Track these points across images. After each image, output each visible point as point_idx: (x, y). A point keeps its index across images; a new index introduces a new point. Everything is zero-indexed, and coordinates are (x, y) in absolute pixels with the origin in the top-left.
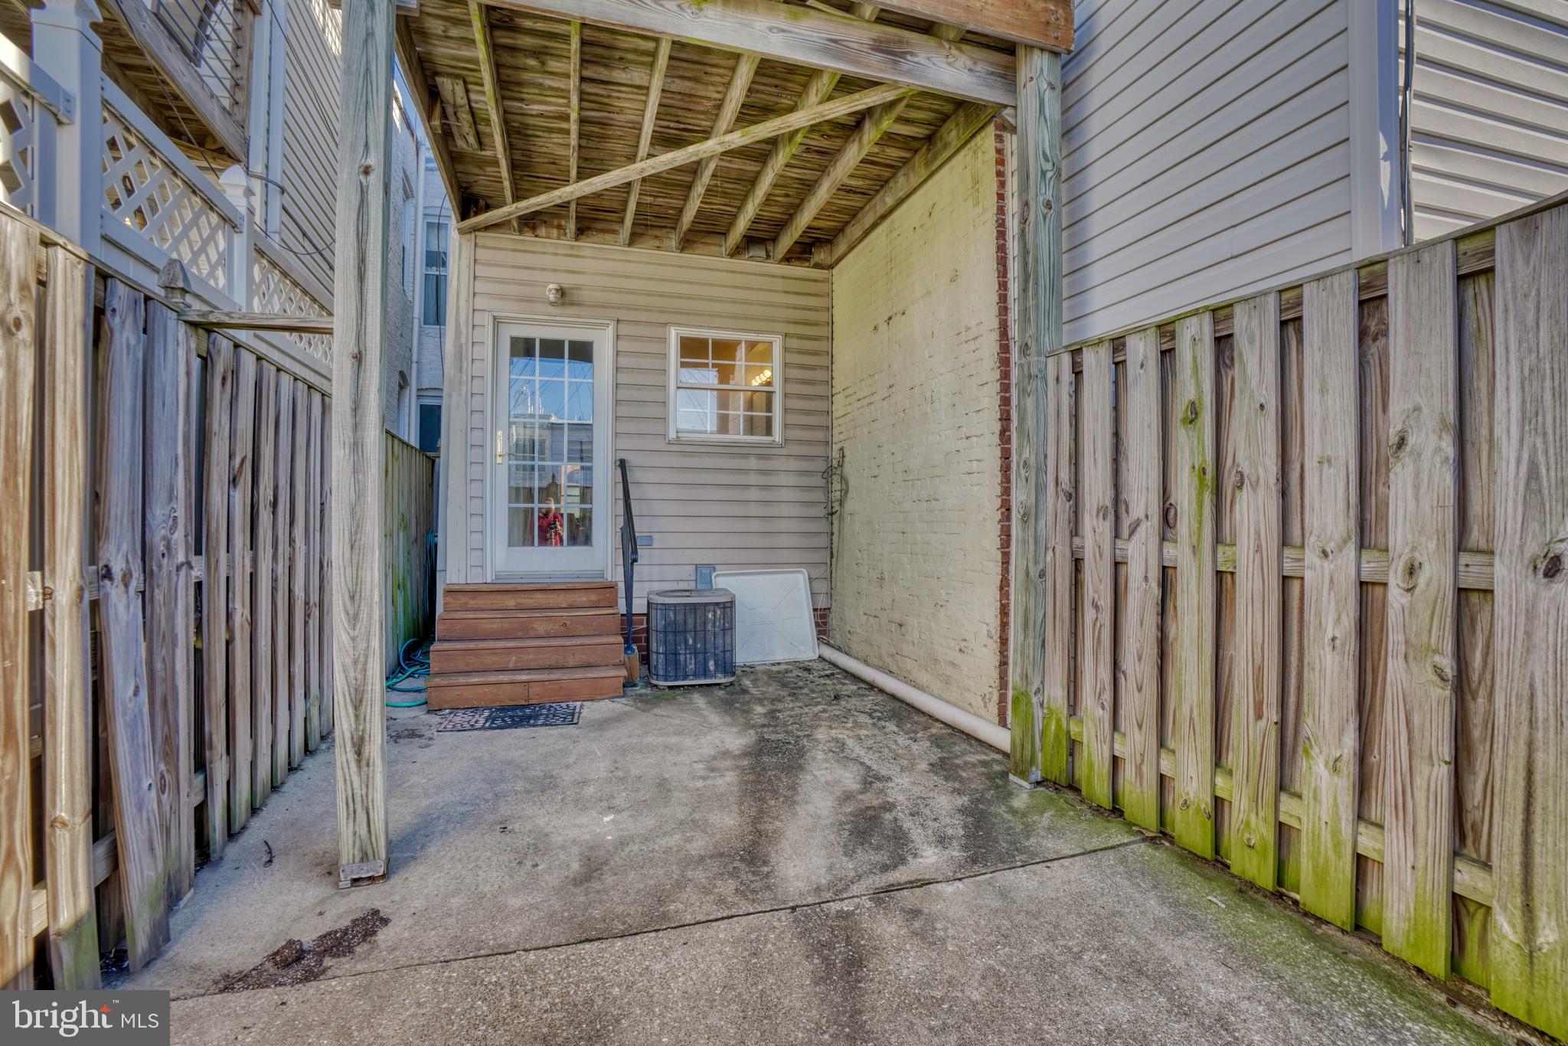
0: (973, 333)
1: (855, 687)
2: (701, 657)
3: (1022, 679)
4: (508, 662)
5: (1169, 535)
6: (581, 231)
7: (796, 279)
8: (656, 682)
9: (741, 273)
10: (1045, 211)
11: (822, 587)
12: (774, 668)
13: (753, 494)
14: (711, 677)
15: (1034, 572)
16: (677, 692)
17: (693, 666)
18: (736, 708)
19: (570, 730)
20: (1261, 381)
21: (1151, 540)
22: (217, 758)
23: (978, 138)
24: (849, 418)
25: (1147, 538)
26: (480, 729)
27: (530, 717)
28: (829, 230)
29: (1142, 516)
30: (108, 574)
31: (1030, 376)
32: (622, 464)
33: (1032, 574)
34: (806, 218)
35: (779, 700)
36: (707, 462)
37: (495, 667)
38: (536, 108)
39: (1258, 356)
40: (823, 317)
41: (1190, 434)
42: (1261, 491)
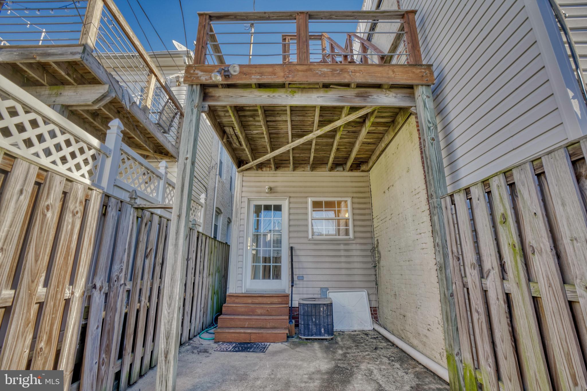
0: (417, 191)
1: (385, 344)
2: (318, 327)
3: (449, 347)
4: (245, 325)
5: (506, 277)
6: (277, 168)
7: (355, 177)
8: (300, 337)
9: (334, 176)
10: (432, 142)
11: (373, 298)
12: (352, 333)
13: (343, 259)
14: (322, 336)
15: (448, 294)
16: (309, 341)
17: (315, 330)
18: (330, 351)
19: (261, 355)
20: (532, 202)
21: (496, 280)
22: (127, 354)
23: (409, 119)
24: (379, 228)
25: (494, 279)
26: (229, 351)
27: (248, 348)
28: (365, 158)
29: (491, 268)
30: (95, 287)
31: (434, 207)
32: (292, 249)
33: (447, 295)
34: (353, 155)
35: (350, 348)
36: (324, 247)
37: (241, 326)
38: (255, 132)
39: (527, 190)
40: (367, 189)
41: (505, 228)
42: (544, 255)
